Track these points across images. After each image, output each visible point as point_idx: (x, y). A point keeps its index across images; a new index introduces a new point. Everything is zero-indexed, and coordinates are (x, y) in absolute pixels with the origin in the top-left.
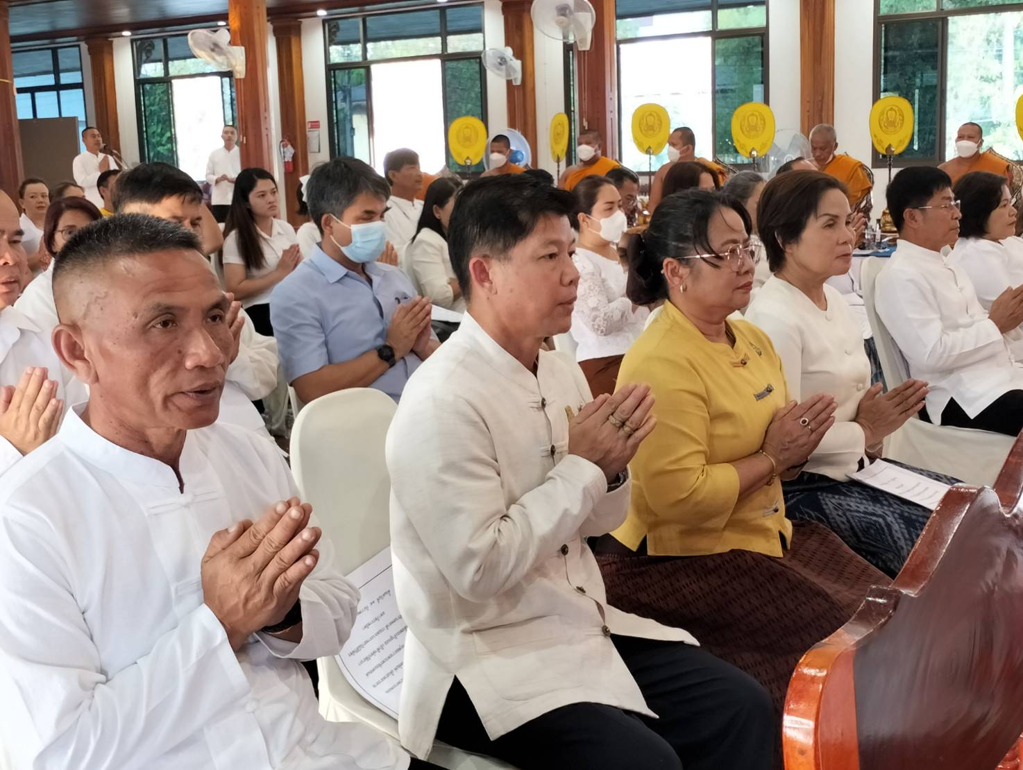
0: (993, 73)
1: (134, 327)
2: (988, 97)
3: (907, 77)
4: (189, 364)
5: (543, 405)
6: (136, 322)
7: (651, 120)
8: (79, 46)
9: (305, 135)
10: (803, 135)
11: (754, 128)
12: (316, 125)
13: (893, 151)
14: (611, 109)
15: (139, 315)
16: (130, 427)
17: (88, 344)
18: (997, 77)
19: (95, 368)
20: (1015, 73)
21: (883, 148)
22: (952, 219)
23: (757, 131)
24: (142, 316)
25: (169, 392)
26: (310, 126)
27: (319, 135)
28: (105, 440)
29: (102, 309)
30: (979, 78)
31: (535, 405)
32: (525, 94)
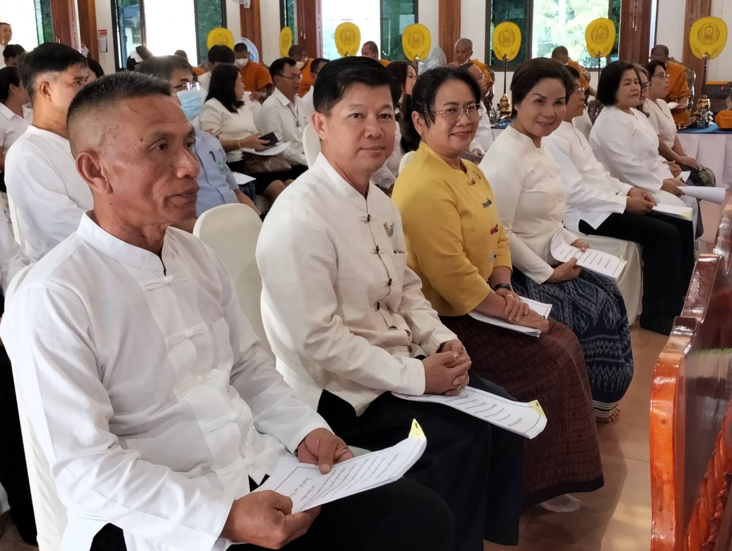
0: (553, 11)
1: (140, 149)
2: (550, 28)
3: (499, 13)
4: (180, 174)
5: (369, 220)
6: (143, 145)
7: (348, 34)
9: (97, 40)
10: (440, 48)
11: (417, 41)
12: (104, 32)
13: (507, 59)
14: (319, 26)
15: (144, 140)
16: (133, 225)
17: (103, 164)
18: (556, 14)
19: (109, 182)
20: (567, 12)
21: (501, 56)
22: (580, 100)
23: (419, 43)
24: (146, 141)
25: (169, 195)
26: (99, 33)
27: (106, 40)
28: (112, 236)
29: (114, 137)
30: (544, 14)
31: (363, 219)
32: (253, 15)
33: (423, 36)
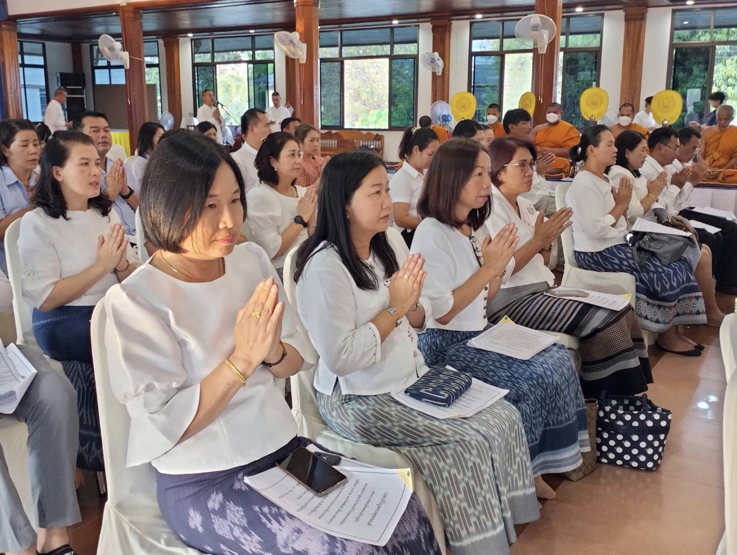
8: (157, 41)
32: (443, 81)
33: (601, 99)
